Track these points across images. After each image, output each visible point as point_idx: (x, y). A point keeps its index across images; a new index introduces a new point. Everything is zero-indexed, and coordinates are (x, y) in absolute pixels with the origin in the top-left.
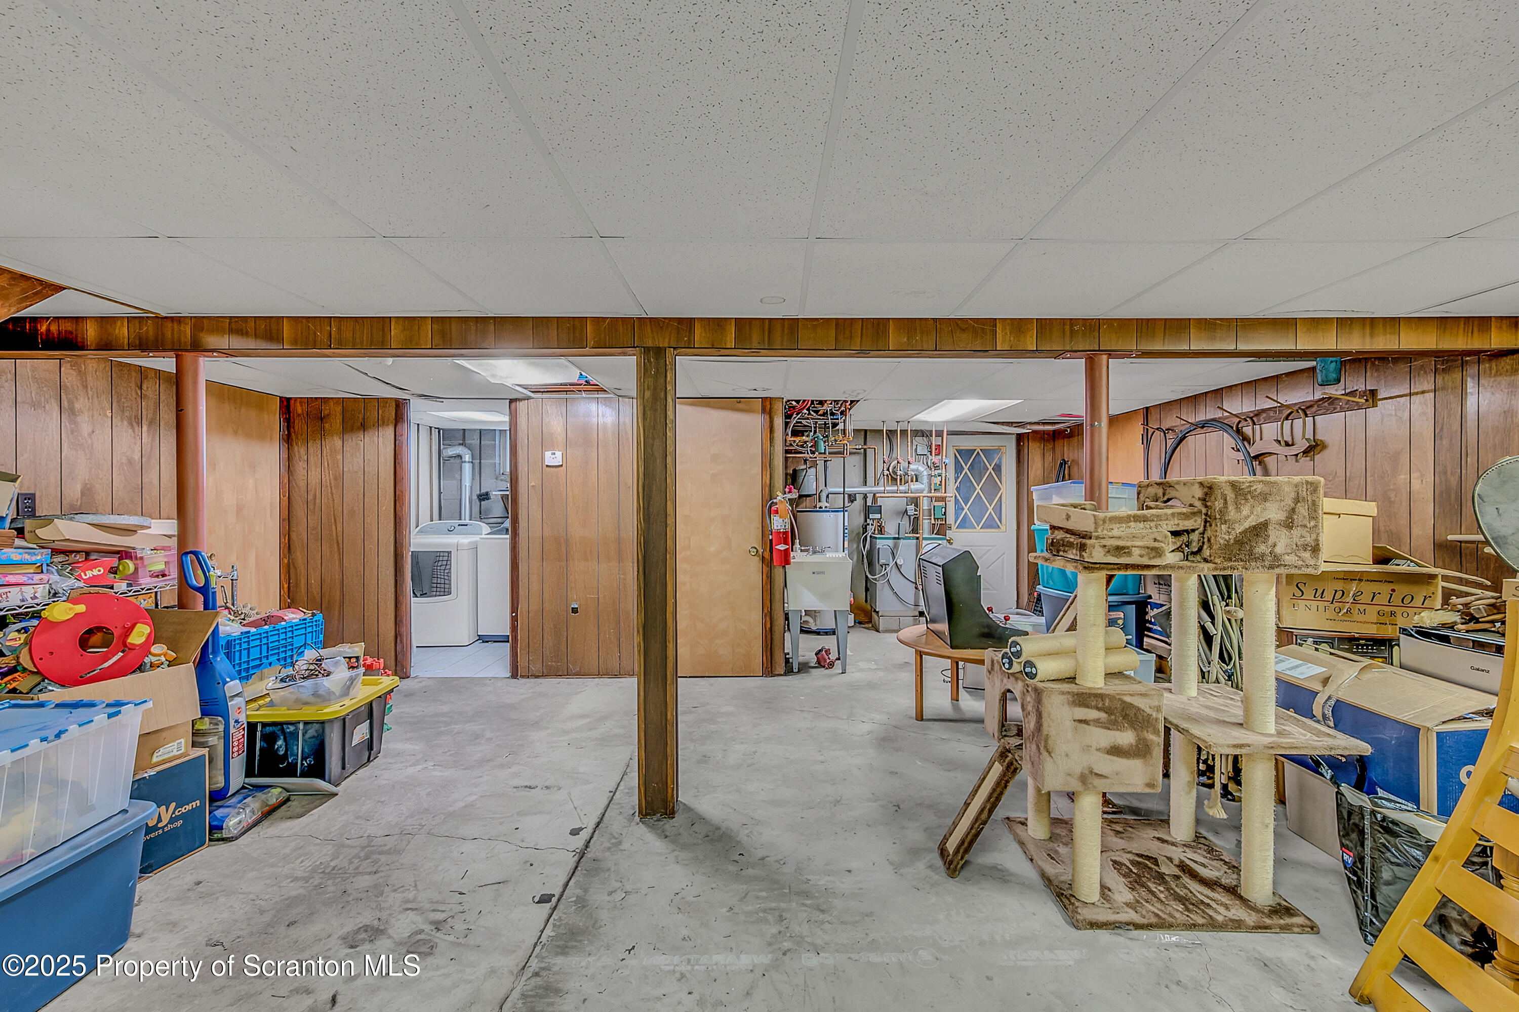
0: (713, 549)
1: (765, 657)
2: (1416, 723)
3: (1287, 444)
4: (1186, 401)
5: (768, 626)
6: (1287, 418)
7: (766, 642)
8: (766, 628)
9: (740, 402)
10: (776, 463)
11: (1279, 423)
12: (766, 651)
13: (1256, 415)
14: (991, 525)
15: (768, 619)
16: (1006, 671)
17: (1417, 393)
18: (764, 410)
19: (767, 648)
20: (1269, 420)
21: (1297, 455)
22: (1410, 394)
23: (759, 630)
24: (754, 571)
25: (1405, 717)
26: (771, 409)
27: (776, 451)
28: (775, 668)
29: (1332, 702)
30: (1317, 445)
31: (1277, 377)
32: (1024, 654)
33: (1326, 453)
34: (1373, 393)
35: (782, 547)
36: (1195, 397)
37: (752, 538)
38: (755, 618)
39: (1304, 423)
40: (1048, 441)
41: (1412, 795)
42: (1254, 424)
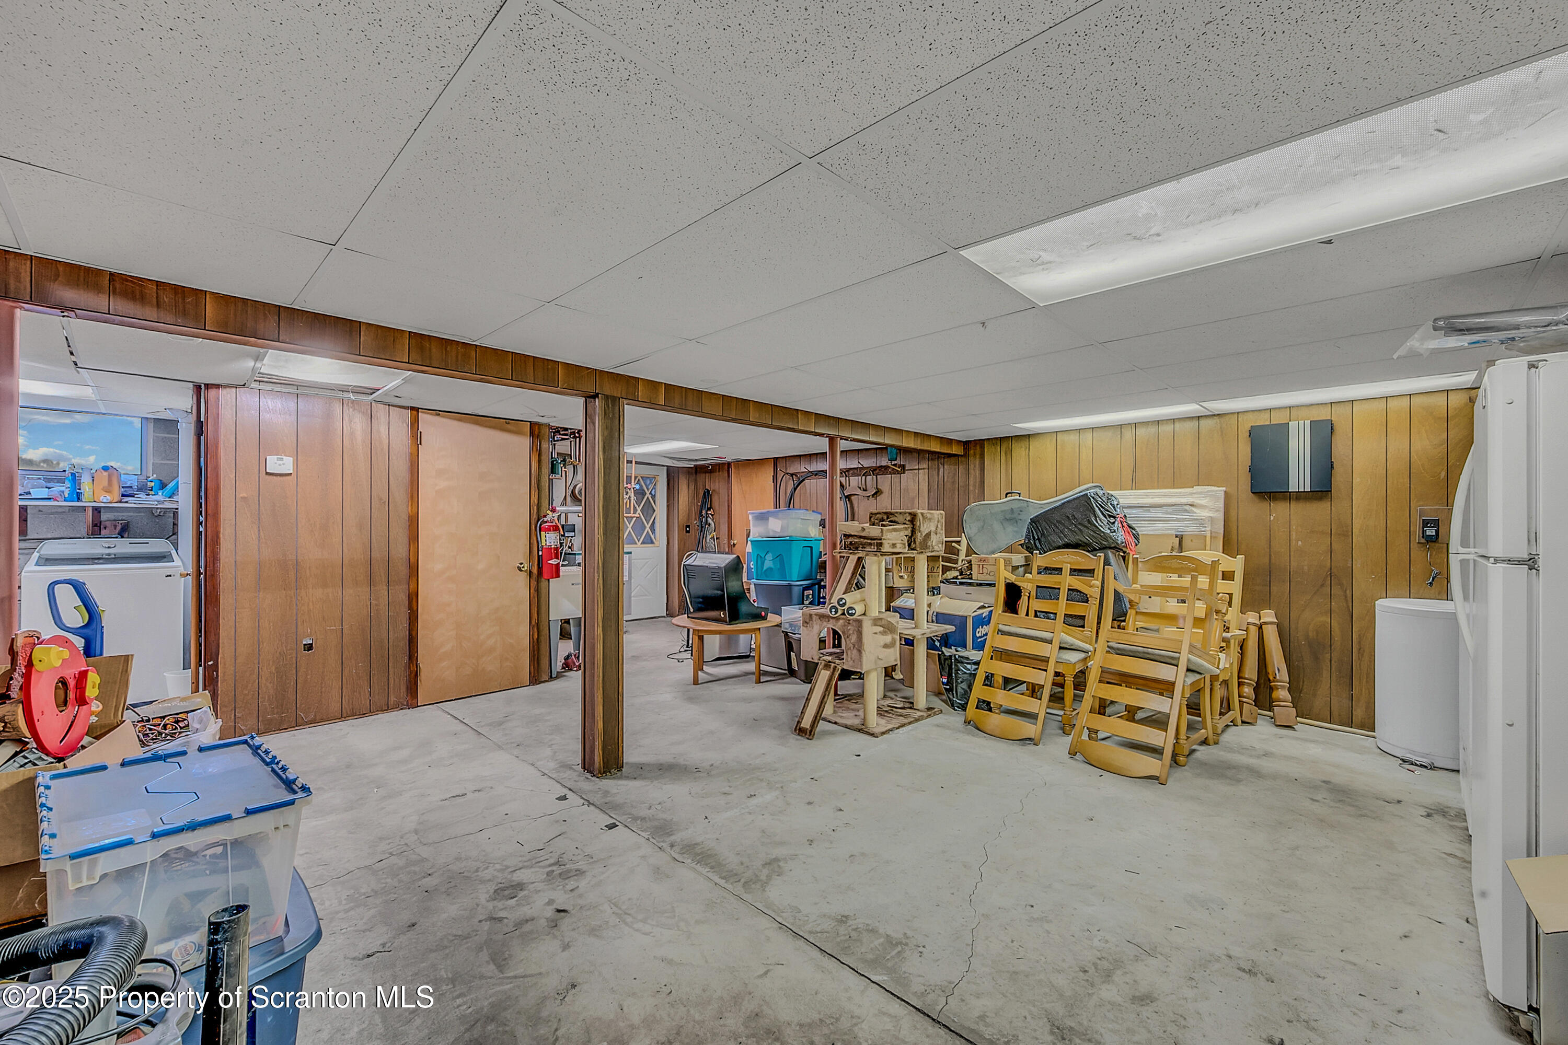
0: (480, 567)
1: (532, 667)
2: (965, 614)
3: (864, 490)
4: (804, 457)
5: (536, 636)
6: (863, 475)
7: (534, 651)
8: (533, 639)
9: (509, 423)
10: (543, 484)
11: (860, 477)
12: (534, 661)
13: (847, 471)
14: (649, 541)
15: (536, 630)
16: (835, 616)
17: (921, 469)
18: (532, 434)
19: (534, 659)
20: (854, 475)
21: (869, 496)
22: (919, 469)
23: (526, 642)
24: (521, 587)
25: (961, 614)
26: (539, 432)
27: (543, 473)
28: (541, 676)
29: (935, 614)
30: (878, 491)
31: (858, 450)
32: (847, 604)
33: (882, 496)
34: (903, 467)
35: (554, 562)
36: (810, 455)
37: (519, 553)
38: (523, 631)
39: (873, 478)
40: (692, 474)
41: (964, 646)
42: (846, 476)
